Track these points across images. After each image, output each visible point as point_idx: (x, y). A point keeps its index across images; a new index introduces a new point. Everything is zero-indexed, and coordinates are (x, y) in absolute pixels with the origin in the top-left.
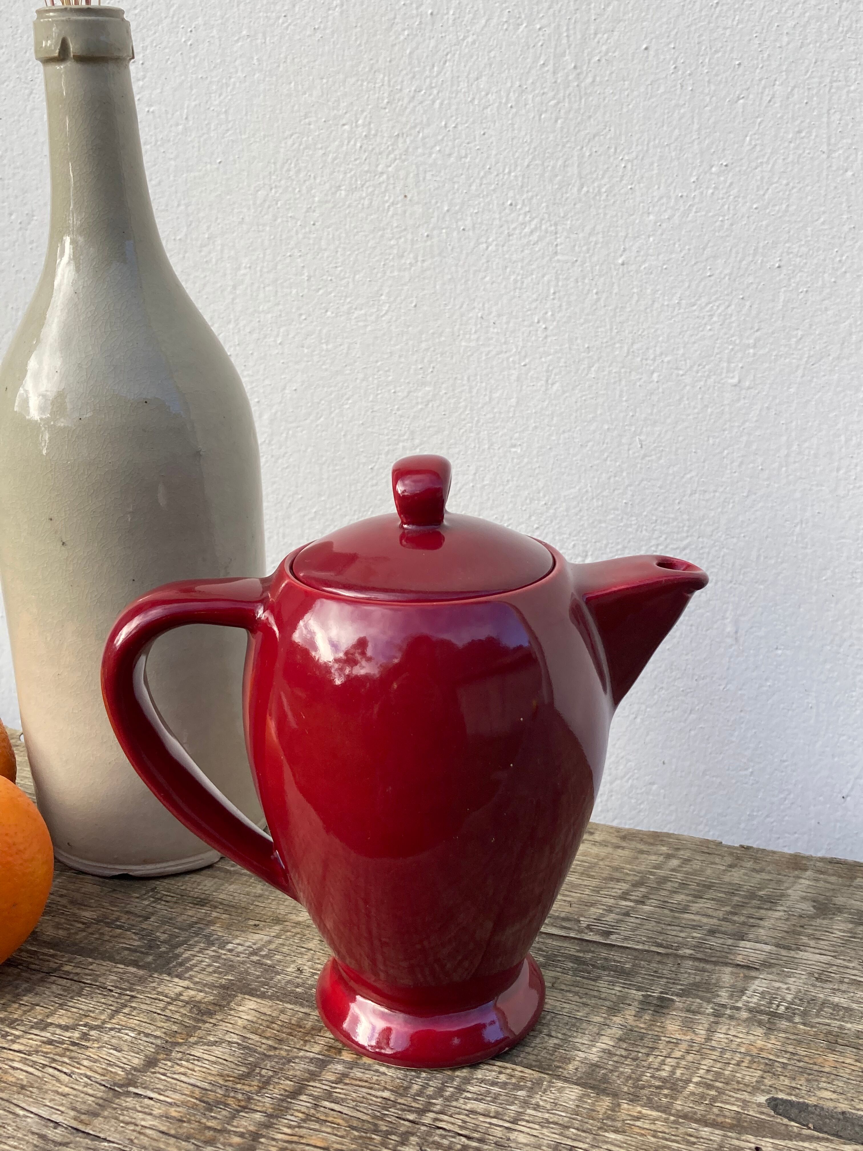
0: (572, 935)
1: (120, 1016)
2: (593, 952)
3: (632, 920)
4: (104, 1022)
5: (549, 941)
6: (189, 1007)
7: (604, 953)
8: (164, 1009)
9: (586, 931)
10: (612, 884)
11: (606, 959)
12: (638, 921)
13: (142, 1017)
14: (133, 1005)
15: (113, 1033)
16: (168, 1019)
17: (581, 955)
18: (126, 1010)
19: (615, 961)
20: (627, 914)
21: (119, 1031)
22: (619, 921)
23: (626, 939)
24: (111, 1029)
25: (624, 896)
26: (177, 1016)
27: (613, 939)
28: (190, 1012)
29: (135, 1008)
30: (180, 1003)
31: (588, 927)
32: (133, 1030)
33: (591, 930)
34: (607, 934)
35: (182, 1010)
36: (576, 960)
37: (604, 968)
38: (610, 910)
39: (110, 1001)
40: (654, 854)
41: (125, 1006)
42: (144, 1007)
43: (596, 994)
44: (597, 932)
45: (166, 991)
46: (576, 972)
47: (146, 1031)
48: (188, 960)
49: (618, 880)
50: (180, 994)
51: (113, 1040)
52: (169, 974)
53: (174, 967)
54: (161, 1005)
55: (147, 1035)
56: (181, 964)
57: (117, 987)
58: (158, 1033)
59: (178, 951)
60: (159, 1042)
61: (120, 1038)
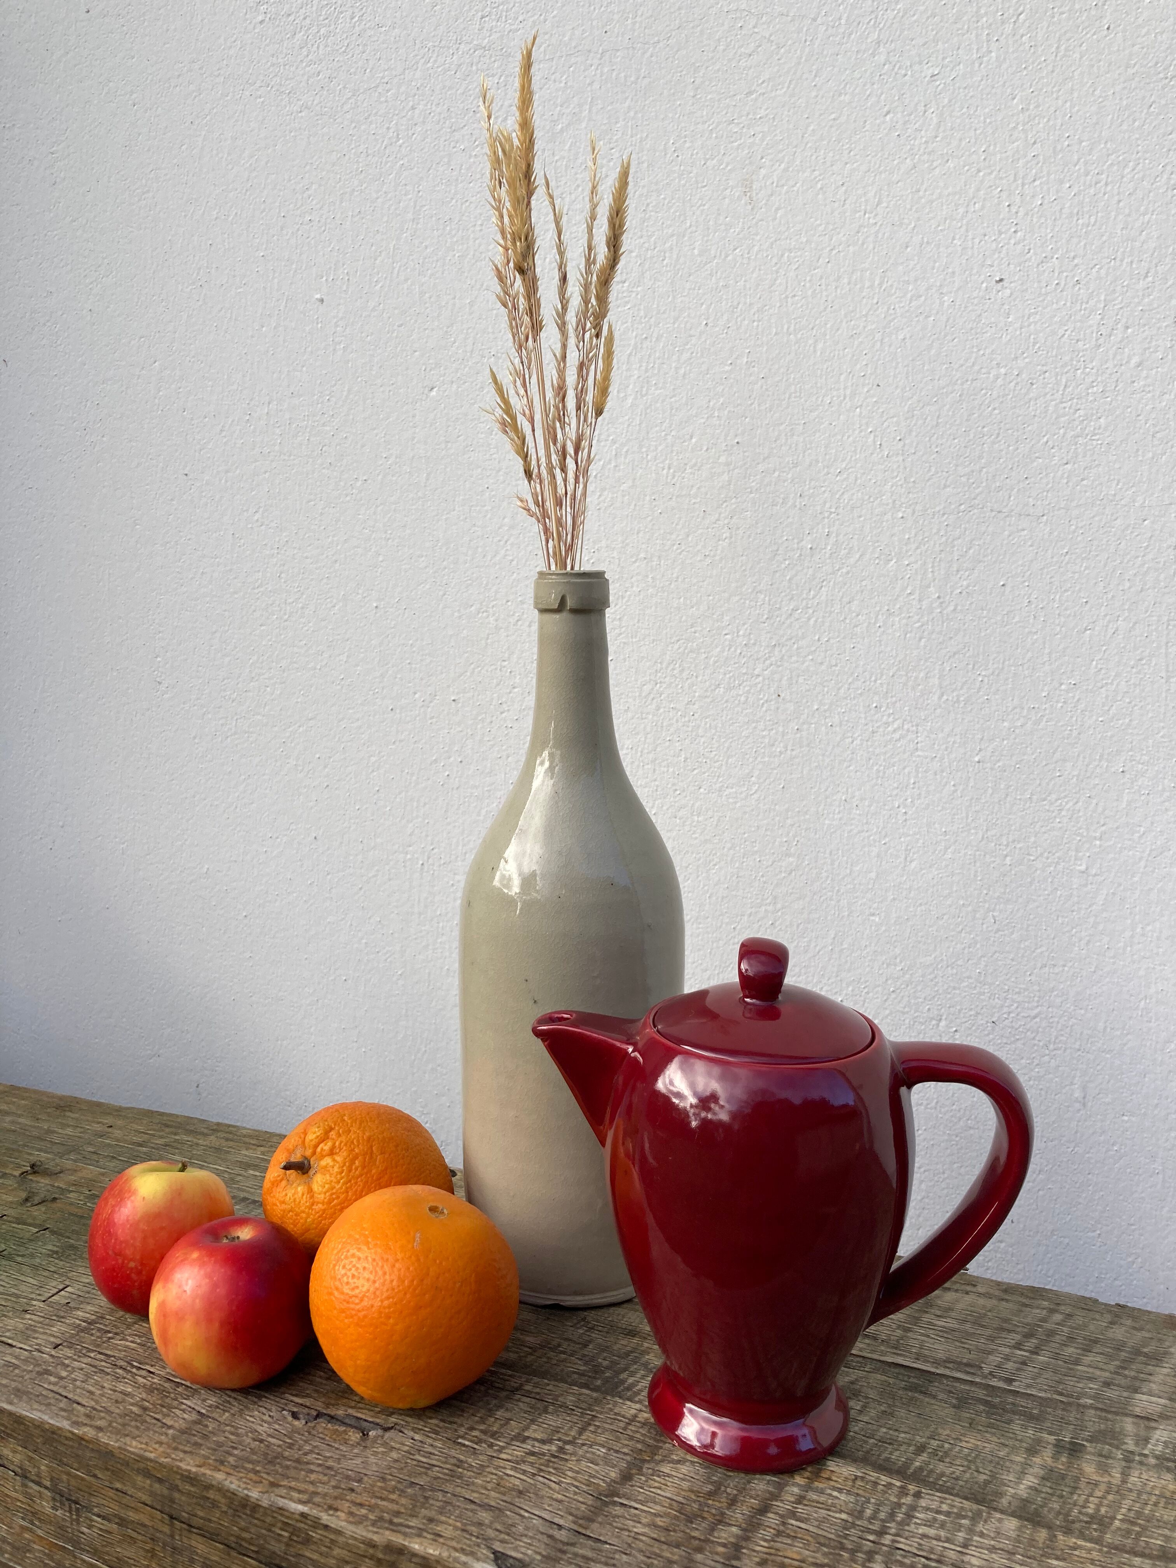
0: (978, 1380)
1: (587, 1433)
2: (1000, 1397)
3: (1030, 1369)
4: (575, 1438)
5: (958, 1385)
6: (647, 1428)
7: (1010, 1400)
8: (625, 1429)
9: (990, 1377)
10: (1004, 1334)
11: (1013, 1404)
12: (1036, 1370)
13: (607, 1435)
14: (597, 1424)
15: (585, 1448)
16: (631, 1438)
17: (989, 1399)
18: (592, 1428)
19: (1022, 1406)
20: (1024, 1363)
21: (591, 1446)
22: (1018, 1369)
23: (1028, 1386)
24: (583, 1445)
25: (1018, 1346)
26: (638, 1436)
27: (1015, 1386)
28: (649, 1432)
29: (598, 1427)
30: (638, 1424)
31: (991, 1373)
32: (604, 1447)
33: (994, 1377)
34: (1010, 1381)
35: (641, 1430)
36: (986, 1403)
37: (1014, 1413)
38: (1007, 1358)
39: (575, 1419)
40: (1038, 1308)
41: (590, 1424)
42: (607, 1426)
43: (1011, 1435)
44: (1000, 1379)
45: (623, 1413)
46: (989, 1415)
47: (614, 1447)
48: (633, 1385)
49: (1009, 1331)
50: (636, 1416)
51: (588, 1455)
52: (620, 1397)
53: (623, 1391)
54: (622, 1425)
55: (617, 1452)
56: (628, 1389)
57: (577, 1407)
58: (625, 1450)
59: (622, 1376)
60: (628, 1458)
61: (594, 1453)
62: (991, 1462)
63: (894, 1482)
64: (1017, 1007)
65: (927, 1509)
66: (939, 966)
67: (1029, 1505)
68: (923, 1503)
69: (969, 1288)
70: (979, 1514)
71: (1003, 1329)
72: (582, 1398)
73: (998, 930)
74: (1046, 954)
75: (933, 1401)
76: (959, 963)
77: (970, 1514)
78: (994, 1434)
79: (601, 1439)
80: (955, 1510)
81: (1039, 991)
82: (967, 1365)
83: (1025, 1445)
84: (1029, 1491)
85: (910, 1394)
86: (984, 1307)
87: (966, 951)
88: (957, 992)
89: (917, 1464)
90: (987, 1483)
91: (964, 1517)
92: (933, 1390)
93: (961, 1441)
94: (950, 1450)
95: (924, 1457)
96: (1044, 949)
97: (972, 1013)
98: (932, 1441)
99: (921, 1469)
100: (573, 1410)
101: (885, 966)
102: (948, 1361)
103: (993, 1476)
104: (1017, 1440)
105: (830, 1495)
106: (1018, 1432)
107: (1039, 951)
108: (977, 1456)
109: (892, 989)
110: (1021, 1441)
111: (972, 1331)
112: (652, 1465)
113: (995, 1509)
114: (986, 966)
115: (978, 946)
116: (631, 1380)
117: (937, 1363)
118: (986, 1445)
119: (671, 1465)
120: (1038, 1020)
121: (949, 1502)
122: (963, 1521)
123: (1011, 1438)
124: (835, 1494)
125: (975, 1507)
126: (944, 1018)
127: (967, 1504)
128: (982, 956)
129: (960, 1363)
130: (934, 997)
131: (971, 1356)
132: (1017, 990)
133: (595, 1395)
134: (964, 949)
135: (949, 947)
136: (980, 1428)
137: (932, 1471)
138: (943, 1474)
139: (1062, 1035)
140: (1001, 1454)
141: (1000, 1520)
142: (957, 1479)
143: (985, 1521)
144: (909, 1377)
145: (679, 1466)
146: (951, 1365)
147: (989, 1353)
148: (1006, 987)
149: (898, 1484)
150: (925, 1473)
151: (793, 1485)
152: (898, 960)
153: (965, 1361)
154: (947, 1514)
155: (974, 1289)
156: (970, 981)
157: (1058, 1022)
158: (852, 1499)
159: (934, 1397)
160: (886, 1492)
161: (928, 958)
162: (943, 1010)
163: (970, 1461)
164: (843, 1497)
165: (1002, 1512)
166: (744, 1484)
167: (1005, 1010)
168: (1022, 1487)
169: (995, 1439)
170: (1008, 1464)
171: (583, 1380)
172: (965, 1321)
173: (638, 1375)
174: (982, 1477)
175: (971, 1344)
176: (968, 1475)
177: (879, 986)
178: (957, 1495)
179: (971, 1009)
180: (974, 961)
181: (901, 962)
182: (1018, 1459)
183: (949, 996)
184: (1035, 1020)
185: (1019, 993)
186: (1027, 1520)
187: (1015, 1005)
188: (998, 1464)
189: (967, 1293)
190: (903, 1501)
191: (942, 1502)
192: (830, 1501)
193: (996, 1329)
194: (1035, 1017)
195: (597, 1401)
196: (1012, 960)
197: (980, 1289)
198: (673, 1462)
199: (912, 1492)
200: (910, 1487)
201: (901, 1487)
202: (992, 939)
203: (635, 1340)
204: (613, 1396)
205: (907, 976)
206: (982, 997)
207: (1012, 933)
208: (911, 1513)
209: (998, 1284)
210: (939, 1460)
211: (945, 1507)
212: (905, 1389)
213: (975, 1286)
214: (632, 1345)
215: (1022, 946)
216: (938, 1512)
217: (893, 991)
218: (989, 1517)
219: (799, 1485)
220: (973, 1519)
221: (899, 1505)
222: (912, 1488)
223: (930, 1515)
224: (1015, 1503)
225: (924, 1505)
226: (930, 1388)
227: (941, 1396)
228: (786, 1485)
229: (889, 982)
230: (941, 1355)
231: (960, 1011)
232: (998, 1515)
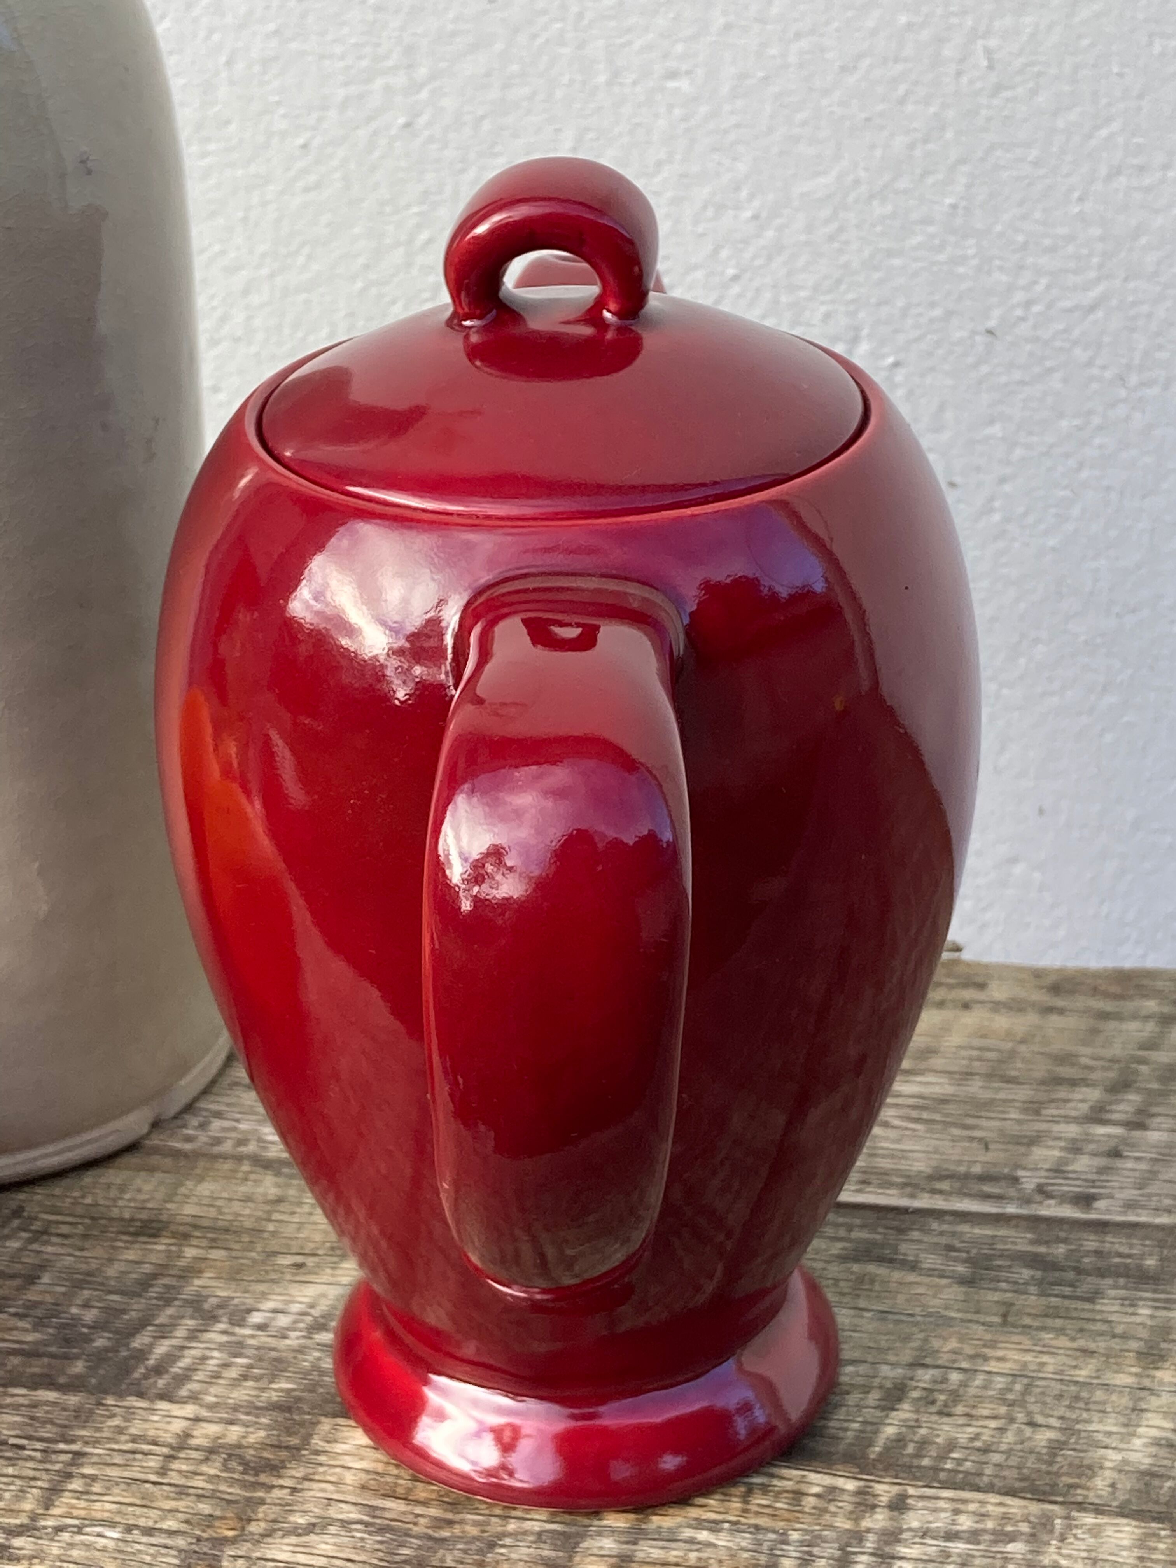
0: (1011, 1209)
1: (67, 1499)
2: (1065, 1241)
3: (1130, 1164)
4: (34, 1517)
5: (965, 1228)
6: (218, 1460)
7: (1091, 1242)
8: (163, 1471)
9: (1038, 1198)
10: (1062, 1093)
11: (1098, 1253)
12: (1143, 1166)
13: (119, 1494)
14: (88, 1470)
15: (66, 1536)
16: (181, 1491)
17: (1042, 1249)
18: (76, 1485)
19: (1120, 1255)
20: (1115, 1154)
21: (80, 1530)
22: (1101, 1171)
23: (1130, 1205)
24: (59, 1529)
25: (1098, 1115)
26: (199, 1482)
27: (1102, 1211)
28: (226, 1469)
29: (94, 1478)
30: (194, 1454)
31: (1041, 1190)
32: (112, 1524)
33: (1049, 1196)
34: (1086, 1200)
35: (204, 1468)
36: (1035, 1261)
37: (1102, 1273)
38: (1075, 1148)
39: (27, 1469)
40: (1134, 1017)
41: (69, 1476)
42: (113, 1472)
43: (1099, 1326)
44: (1063, 1199)
45: (151, 1433)
46: (1044, 1288)
47: (142, 1522)
48: (171, 1358)
49: (1073, 1083)
50: (187, 1435)
51: (75, 1553)
52: (141, 1395)
53: (146, 1377)
54: (153, 1463)
55: (149, 1531)
56: (159, 1370)
57: (29, 1438)
58: (170, 1524)
59: (138, 1342)
60: (181, 1542)
61: (88, 1546)
62: (1060, 1397)
63: (840, 1482)
64: (1048, 287)
65: (925, 1533)
66: (850, 199)
67: (1156, 1482)
68: (913, 1520)
69: (968, 994)
70: (1045, 1524)
71: (1058, 1081)
72: (39, 1413)
73: (998, 88)
74: (1121, 140)
75: (912, 1277)
76: (902, 184)
77: (1024, 1527)
78: (1061, 1331)
79: (103, 1508)
80: (990, 1525)
81: (1102, 239)
82: (983, 1178)
83: (1134, 1345)
84: (1153, 1450)
85: (856, 1267)
86: (1009, 1034)
87: (918, 152)
88: (897, 262)
89: (890, 1431)
90: (1055, 1447)
91: (1012, 1538)
92: (907, 1250)
93: (986, 1359)
94: (964, 1384)
95: (904, 1412)
96: (1115, 126)
97: (937, 312)
98: (920, 1372)
99: (900, 1441)
100: (22, 1448)
101: (710, 212)
102: (938, 1175)
103: (1069, 1429)
104: (1114, 1336)
105: (691, 1541)
106: (1113, 1318)
107: (1104, 133)
108: (1027, 1390)
109: (731, 272)
110: (1124, 1337)
111: (987, 1095)
112: (243, 1549)
113: (1081, 1506)
114: (969, 186)
115: (949, 135)
116: (162, 1348)
117: (911, 1185)
118: (1045, 1358)
119: (293, 1539)
120: (1100, 314)
121: (972, 1507)
122: (1010, 1547)
123: (1102, 1334)
124: (704, 1535)
125: (1035, 1508)
126: (865, 332)
127: (1015, 1506)
128: (962, 161)
129: (967, 1176)
130: (839, 282)
131: (989, 1157)
132: (1047, 242)
133: (73, 1400)
134: (911, 146)
135: (873, 147)
136: (1027, 1321)
137: (924, 1443)
138: (952, 1446)
139: (1160, 347)
140: (1082, 1374)
141: (1095, 1531)
142: (986, 1450)
143: (1062, 1539)
144: (850, 1228)
145: (313, 1537)
146: (945, 1186)
147: (1034, 1141)
148: (1021, 238)
149: (851, 1485)
150: (910, 1449)
151: (600, 1534)
152: (744, 193)
153: (977, 1169)
154: (974, 1536)
155: (981, 996)
156: (931, 229)
157: (1150, 316)
158: (745, 1540)
159: (913, 1266)
160: (825, 1511)
161: (822, 180)
162: (862, 315)
163: (1012, 1404)
164: (722, 1540)
165: (1099, 1510)
166: (480, 1552)
167: (1019, 296)
168: (1137, 1442)
169: (1063, 1342)
170: (1099, 1395)
171: (36, 1368)
172: (968, 1075)
173: (181, 1332)
174: (1043, 1437)
175: (989, 1127)
176: (1010, 1437)
177: (695, 267)
178: (990, 1489)
179: (933, 305)
180: (940, 176)
181: (752, 197)
182: (1123, 1379)
183: (876, 276)
184: (1092, 317)
185: (1052, 250)
186: (1155, 1519)
187: (1044, 281)
188: (1077, 1398)
189: (966, 1006)
190: (866, 1523)
191: (957, 1512)
192: (693, 1556)
193: (1043, 1082)
194: (1092, 308)
195: (81, 1416)
196: (1036, 164)
197: (998, 992)
198: (295, 1531)
199: (884, 1500)
200: (879, 1488)
201: (859, 1492)
202: (984, 112)
203: (161, 1246)
204: (121, 1395)
205: (770, 234)
206: (961, 270)
207: (1034, 92)
208: (887, 1549)
209: (1038, 974)
210: (940, 1413)
211: (965, 1523)
212: (844, 1258)
213: (982, 986)
214: (153, 1258)
215: (1060, 124)
216: (951, 1536)
217: (736, 278)
218: (1070, 1527)
219: (613, 1531)
220: (1033, 1537)
221: (858, 1536)
222: (885, 1490)
223: (932, 1548)
224: (1126, 1484)
225: (915, 1524)
226: (903, 1248)
227: (930, 1261)
228: (582, 1536)
229: (724, 254)
230: (920, 1165)
231: (905, 312)
232: (1089, 1519)
